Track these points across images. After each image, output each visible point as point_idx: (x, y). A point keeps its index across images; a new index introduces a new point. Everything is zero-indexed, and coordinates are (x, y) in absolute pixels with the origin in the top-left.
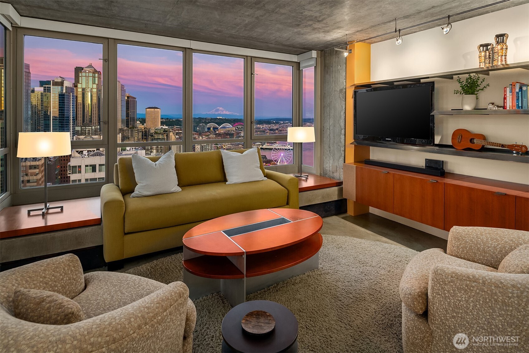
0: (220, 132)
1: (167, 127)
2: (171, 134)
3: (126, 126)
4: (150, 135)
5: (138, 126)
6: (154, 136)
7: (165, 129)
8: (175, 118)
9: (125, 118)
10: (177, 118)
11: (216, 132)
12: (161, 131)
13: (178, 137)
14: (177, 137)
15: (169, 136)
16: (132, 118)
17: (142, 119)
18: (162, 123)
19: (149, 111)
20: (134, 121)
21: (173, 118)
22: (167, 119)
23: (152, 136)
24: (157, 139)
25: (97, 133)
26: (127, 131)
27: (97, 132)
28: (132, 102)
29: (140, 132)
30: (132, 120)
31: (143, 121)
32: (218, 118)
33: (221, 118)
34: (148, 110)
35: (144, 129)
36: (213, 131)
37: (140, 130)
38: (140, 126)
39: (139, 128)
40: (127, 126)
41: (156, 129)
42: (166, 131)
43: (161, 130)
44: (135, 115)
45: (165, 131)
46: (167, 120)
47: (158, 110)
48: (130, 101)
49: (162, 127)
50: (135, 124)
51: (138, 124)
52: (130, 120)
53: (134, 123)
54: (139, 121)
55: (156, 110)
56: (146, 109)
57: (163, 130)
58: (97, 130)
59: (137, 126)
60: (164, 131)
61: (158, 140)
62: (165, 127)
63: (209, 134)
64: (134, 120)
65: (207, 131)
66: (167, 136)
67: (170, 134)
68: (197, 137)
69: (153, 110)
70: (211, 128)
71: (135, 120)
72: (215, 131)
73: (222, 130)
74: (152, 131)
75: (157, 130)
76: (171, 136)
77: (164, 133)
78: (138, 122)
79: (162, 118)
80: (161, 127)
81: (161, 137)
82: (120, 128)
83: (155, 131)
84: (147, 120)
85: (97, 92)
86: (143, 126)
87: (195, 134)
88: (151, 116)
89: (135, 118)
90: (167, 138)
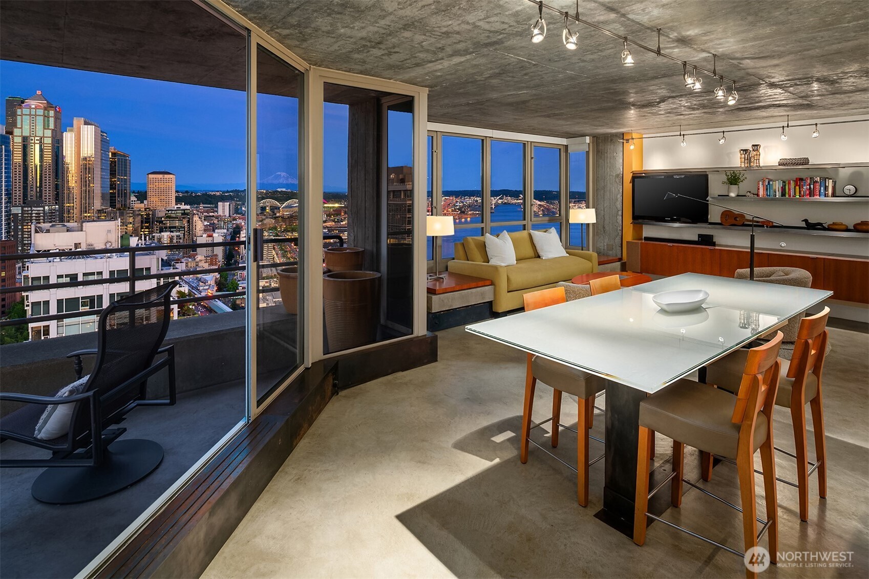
0: (283, 215)
1: (188, 207)
2: (196, 218)
3: (111, 206)
4: (157, 221)
5: (133, 205)
6: (164, 222)
7: (184, 210)
8: (201, 191)
9: (108, 190)
10: (204, 191)
11: (276, 214)
12: (178, 214)
13: (209, 224)
14: (206, 223)
15: (193, 223)
16: (122, 191)
17: (138, 192)
18: (178, 200)
19: (154, 179)
20: (125, 196)
21: (196, 191)
22: (187, 192)
23: (161, 222)
24: (170, 228)
25: (54, 218)
26: (112, 215)
27: (54, 216)
28: (122, 162)
29: (138, 215)
30: (122, 194)
31: (142, 196)
32: (279, 190)
33: (284, 190)
34: (151, 176)
35: (145, 210)
36: (270, 212)
37: (137, 213)
38: (138, 206)
39: (135, 209)
40: (113, 205)
41: (168, 211)
42: (188, 214)
43: (178, 212)
44: (128, 186)
45: (185, 213)
46: (186, 194)
47: (171, 176)
48: (119, 162)
49: (179, 206)
50: (128, 201)
51: (132, 201)
52: (118, 194)
53: (125, 201)
54: (135, 196)
55: (166, 176)
56: (148, 174)
57: (180, 212)
58: (54, 213)
59: (131, 205)
60: (182, 214)
61: (172, 230)
62: (183, 207)
63: (264, 217)
64: (125, 194)
65: (260, 213)
66: (189, 222)
67: (194, 219)
68: (243, 224)
69: (161, 176)
70: (267, 208)
71: (128, 194)
72: (274, 212)
73: (287, 212)
74: (161, 214)
75: (170, 212)
76: (195, 223)
77: (184, 218)
78: (133, 198)
79: (177, 192)
80: (177, 206)
81: (177, 224)
82: (99, 209)
83: (166, 214)
84: (149, 194)
85: (53, 143)
86: (142, 205)
87: (240, 218)
88: (157, 187)
89: (128, 191)
90: (189, 225)
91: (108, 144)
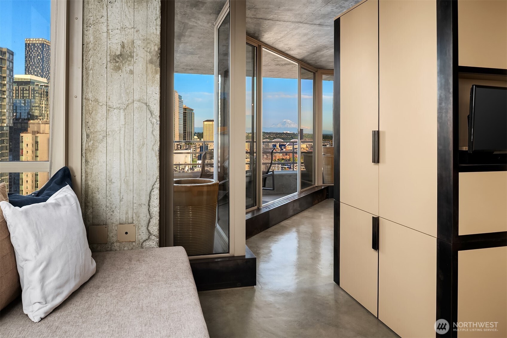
9: (182, 132)
16: (189, 133)
17: (198, 133)
19: (207, 125)
20: (191, 136)
29: (198, 148)
30: (189, 134)
31: (200, 135)
32: (284, 132)
34: (205, 123)
44: (193, 129)
48: (188, 114)
50: (193, 139)
51: (195, 139)
52: (188, 134)
53: (191, 139)
54: (196, 135)
69: (209, 123)
71: (193, 135)
78: (196, 137)
84: (204, 135)
88: (209, 130)
89: (193, 133)
91: (182, 103)
